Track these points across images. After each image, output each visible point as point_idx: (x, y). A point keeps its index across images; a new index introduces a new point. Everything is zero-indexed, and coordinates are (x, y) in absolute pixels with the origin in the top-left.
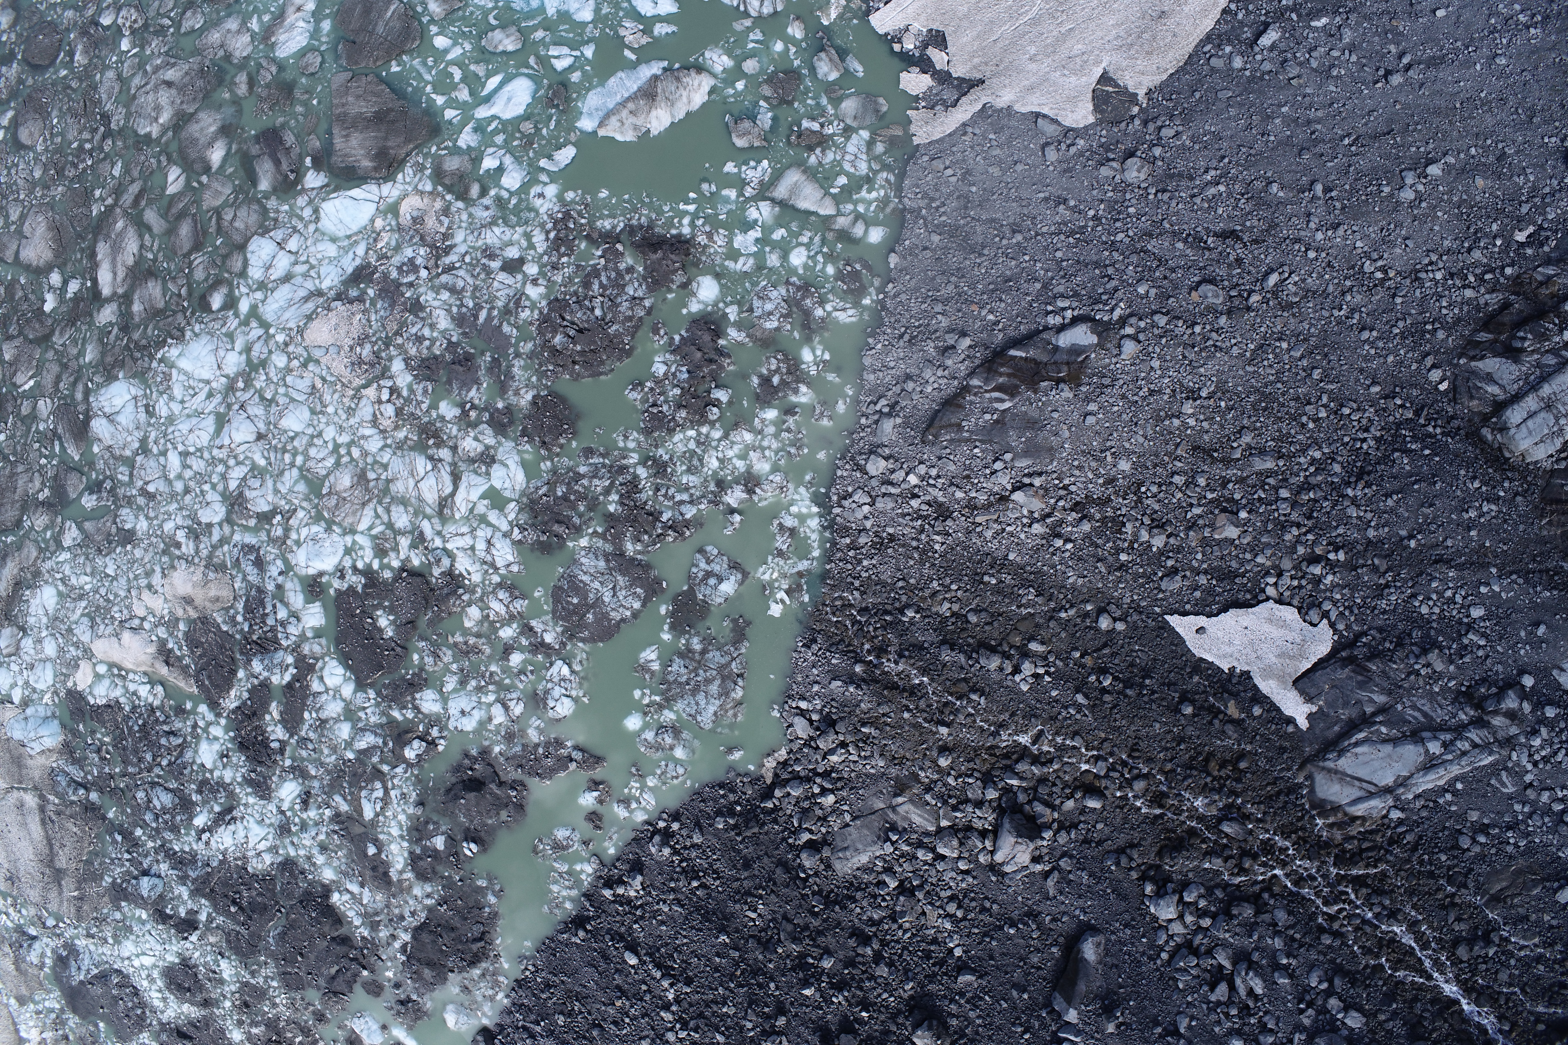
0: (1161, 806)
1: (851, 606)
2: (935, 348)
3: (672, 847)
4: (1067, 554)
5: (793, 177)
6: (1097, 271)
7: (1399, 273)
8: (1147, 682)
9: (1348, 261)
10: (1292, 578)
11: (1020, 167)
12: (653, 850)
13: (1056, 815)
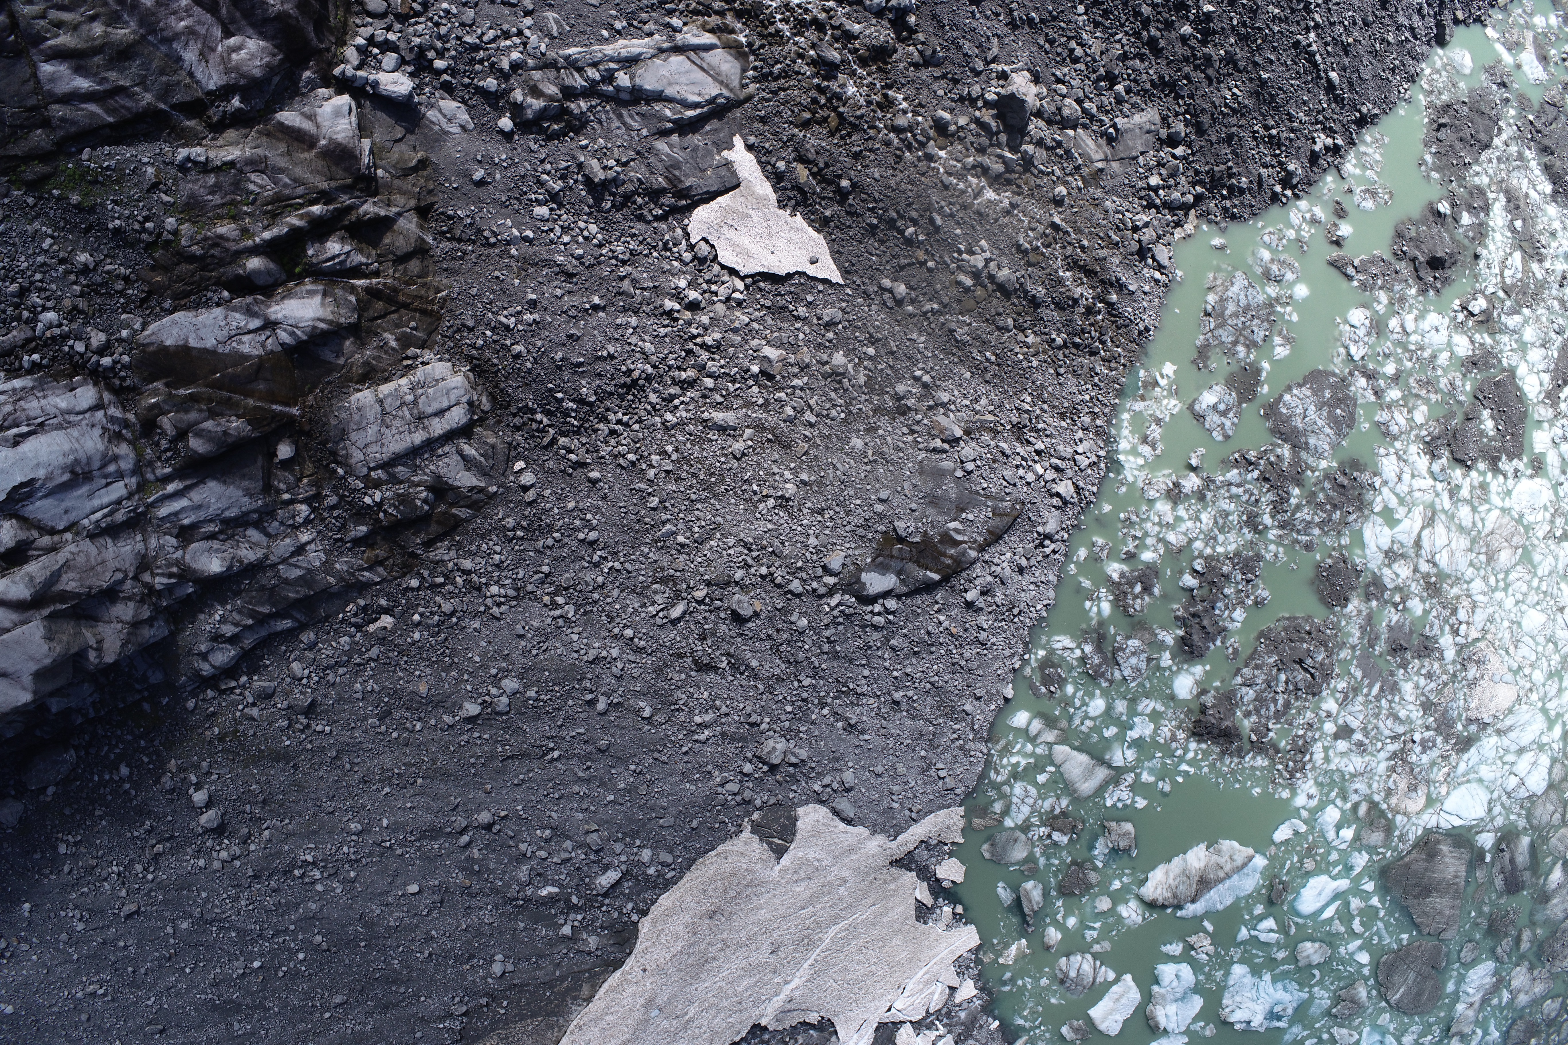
0: (885, 96)
1: (1103, 360)
2: (994, 596)
3: (1285, 170)
4: (920, 365)
5: (1086, 787)
6: (838, 648)
7: (538, 599)
8: (875, 221)
9: (589, 620)
10: (716, 294)
11: (879, 769)
12: (1300, 171)
13: (977, 113)
